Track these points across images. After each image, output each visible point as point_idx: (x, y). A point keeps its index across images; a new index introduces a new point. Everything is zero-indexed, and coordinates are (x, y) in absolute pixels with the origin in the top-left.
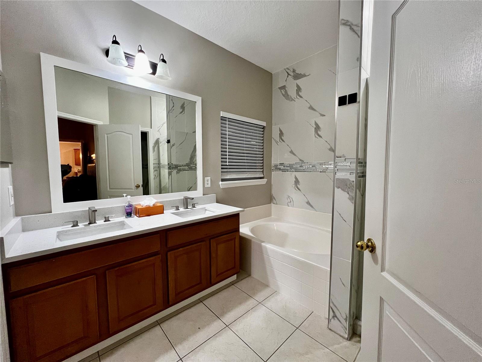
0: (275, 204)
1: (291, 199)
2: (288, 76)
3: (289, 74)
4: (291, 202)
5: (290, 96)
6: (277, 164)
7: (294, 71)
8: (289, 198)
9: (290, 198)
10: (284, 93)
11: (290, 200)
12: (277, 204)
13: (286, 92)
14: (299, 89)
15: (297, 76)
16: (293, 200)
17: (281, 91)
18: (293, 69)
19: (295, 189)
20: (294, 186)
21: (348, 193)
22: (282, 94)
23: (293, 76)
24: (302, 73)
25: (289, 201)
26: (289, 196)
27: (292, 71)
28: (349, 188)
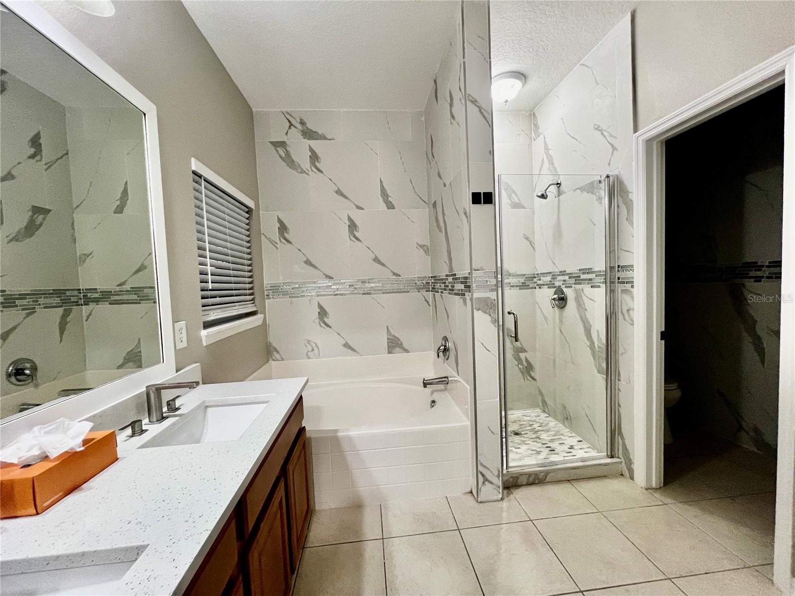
0: (278, 360)
1: (314, 345)
2: (290, 127)
3: (291, 125)
4: (313, 350)
5: (296, 163)
6: (277, 283)
7: (302, 123)
8: (308, 343)
9: (312, 343)
10: (283, 155)
11: (312, 347)
12: (283, 360)
13: (288, 153)
14: (314, 157)
15: (309, 134)
16: (317, 346)
17: (277, 151)
18: (301, 120)
19: (321, 326)
20: (317, 321)
21: (490, 315)
22: (281, 157)
23: (302, 131)
24: (320, 133)
25: (310, 349)
26: (309, 341)
27: (299, 121)
28: (491, 308)
